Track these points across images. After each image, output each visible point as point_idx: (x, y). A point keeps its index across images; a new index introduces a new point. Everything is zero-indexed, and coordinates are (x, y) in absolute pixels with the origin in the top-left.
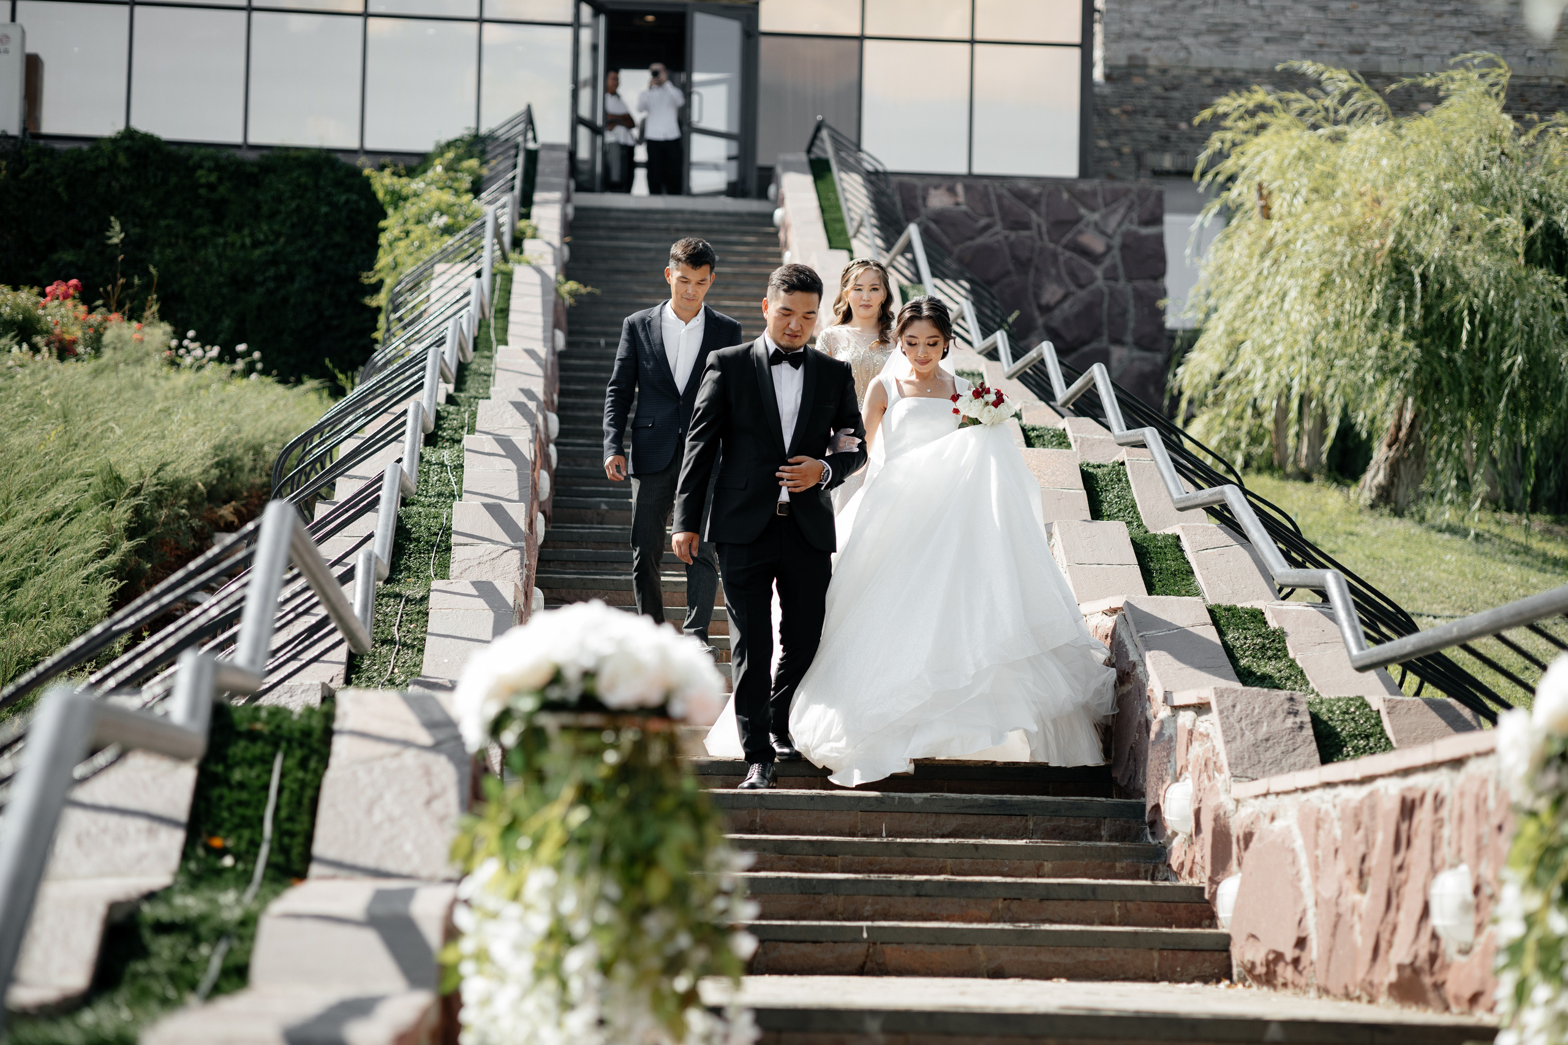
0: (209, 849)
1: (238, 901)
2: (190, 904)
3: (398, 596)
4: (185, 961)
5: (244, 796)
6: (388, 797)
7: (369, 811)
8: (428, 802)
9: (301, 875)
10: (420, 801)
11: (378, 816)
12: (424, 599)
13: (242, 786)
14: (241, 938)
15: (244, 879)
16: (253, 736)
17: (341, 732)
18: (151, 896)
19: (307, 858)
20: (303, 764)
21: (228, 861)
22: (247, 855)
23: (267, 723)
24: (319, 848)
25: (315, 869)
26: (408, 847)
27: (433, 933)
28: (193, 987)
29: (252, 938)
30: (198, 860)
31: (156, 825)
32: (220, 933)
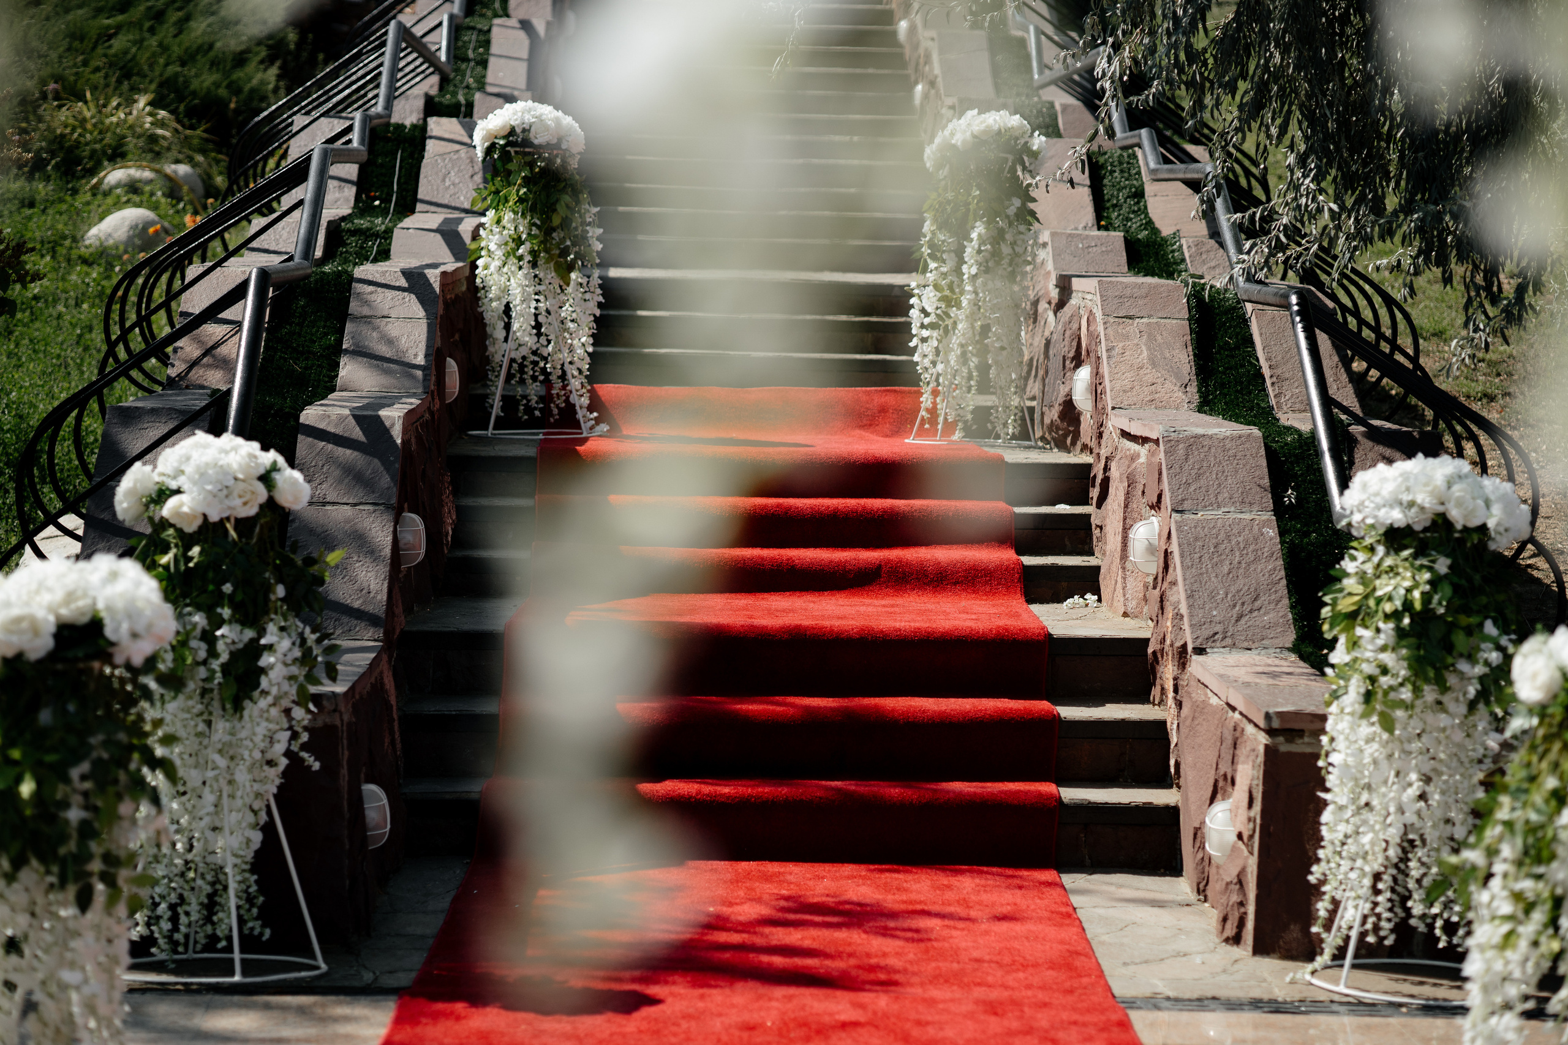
0: (368, 197)
1: (383, 223)
2: (363, 223)
3: (473, 28)
4: (362, 248)
5: (383, 171)
6: (453, 174)
7: (444, 180)
8: (472, 176)
9: (412, 211)
10: (467, 176)
11: (447, 183)
12: (489, 31)
13: (382, 165)
14: (386, 239)
15: (384, 212)
16: (388, 140)
17: (431, 137)
18: (343, 219)
19: (415, 200)
20: (411, 156)
21: (377, 203)
22: (386, 200)
23: (393, 133)
24: (421, 195)
25: (419, 207)
26: (462, 198)
27: (467, 238)
28: (367, 260)
29: (391, 237)
30: (363, 202)
31: (343, 184)
32: (376, 235)
